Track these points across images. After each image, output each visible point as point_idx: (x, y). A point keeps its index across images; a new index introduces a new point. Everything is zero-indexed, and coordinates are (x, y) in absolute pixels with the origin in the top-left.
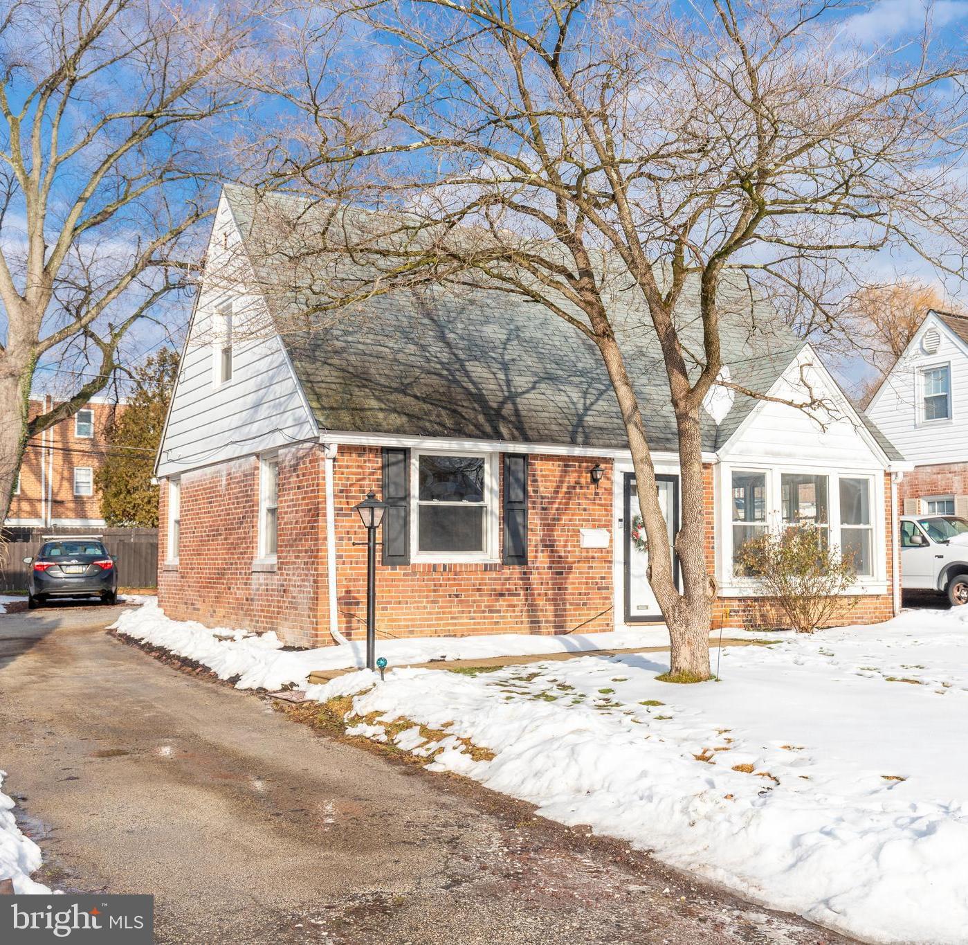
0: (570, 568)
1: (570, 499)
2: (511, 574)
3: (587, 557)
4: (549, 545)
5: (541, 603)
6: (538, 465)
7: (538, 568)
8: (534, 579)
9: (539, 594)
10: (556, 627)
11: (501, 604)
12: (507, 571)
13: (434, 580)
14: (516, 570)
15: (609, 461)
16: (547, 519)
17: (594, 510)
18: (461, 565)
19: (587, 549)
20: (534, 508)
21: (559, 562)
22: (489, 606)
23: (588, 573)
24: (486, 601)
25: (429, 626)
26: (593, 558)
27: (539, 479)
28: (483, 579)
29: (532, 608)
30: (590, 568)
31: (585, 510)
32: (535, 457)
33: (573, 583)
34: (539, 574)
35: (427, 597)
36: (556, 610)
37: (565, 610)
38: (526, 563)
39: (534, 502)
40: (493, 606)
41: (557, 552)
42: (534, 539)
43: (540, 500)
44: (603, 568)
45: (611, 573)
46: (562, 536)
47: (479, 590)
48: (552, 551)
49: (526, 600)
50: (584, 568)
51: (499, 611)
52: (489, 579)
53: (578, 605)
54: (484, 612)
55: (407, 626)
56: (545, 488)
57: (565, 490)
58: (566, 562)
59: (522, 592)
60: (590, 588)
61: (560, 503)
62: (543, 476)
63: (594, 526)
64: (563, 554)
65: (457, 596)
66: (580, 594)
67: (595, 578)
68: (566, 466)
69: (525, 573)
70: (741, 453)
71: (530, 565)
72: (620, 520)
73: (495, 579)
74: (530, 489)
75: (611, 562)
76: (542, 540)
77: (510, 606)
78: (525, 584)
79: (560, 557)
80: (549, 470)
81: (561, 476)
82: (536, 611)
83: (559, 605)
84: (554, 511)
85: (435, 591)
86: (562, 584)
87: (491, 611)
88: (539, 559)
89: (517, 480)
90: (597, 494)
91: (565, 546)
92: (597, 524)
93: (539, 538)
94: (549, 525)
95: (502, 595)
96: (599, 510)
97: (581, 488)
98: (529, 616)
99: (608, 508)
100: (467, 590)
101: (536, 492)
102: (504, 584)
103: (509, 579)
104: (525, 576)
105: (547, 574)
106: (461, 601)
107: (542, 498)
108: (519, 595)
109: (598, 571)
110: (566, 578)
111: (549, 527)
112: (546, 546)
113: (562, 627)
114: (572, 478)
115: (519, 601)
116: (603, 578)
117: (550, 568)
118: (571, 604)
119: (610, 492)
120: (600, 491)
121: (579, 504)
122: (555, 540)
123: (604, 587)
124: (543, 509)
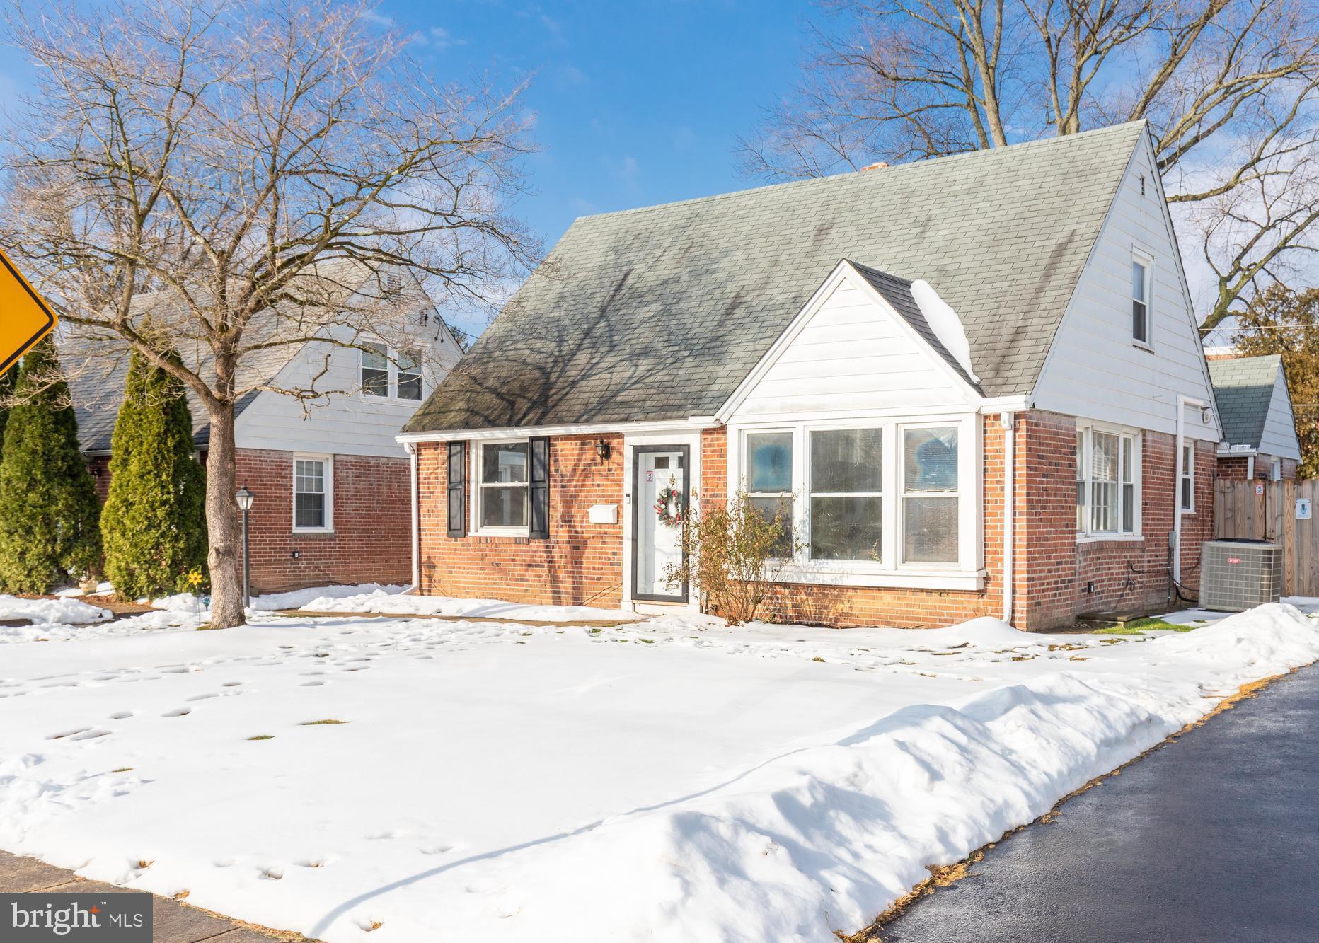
0: (585, 543)
1: (586, 476)
2: (538, 547)
3: (600, 533)
4: (567, 521)
5: (562, 575)
6: (559, 445)
7: (558, 542)
8: (556, 552)
9: (559, 567)
10: (574, 599)
11: (530, 574)
12: (534, 545)
13: (481, 550)
14: (539, 544)
15: (619, 435)
16: (566, 496)
17: (607, 486)
18: (498, 538)
19: (601, 525)
20: (555, 486)
21: (576, 537)
22: (521, 575)
23: (602, 548)
24: (519, 570)
25: (479, 589)
26: (606, 533)
27: (560, 458)
28: (516, 551)
29: (555, 580)
30: (604, 543)
31: (599, 486)
32: (557, 438)
33: (588, 558)
34: (560, 547)
35: (477, 564)
36: (574, 583)
37: (581, 583)
38: (548, 537)
39: (555, 481)
40: (523, 575)
41: (574, 527)
42: (556, 516)
43: (560, 479)
44: (615, 543)
45: (622, 549)
46: (579, 512)
47: (513, 560)
48: (570, 527)
49: (550, 571)
50: (598, 543)
51: (528, 580)
52: (522, 551)
53: (592, 579)
54: (517, 580)
55: (465, 588)
56: (565, 467)
57: (581, 467)
58: (582, 537)
59: (546, 564)
60: (603, 564)
61: (578, 481)
62: (562, 456)
63: (607, 502)
64: (579, 529)
65: (497, 565)
66: (594, 568)
67: (607, 553)
68: (583, 444)
69: (548, 547)
71: (552, 539)
72: (628, 495)
73: (524, 551)
74: (552, 469)
75: (622, 538)
76: (562, 516)
77: (536, 576)
78: (548, 557)
79: (577, 532)
80: (568, 450)
81: (579, 455)
82: (557, 582)
83: (576, 578)
84: (572, 489)
85: (482, 559)
86: (578, 558)
87: (522, 580)
88: (560, 534)
89: (539, 460)
90: (610, 470)
91: (582, 522)
92: (608, 499)
93: (559, 514)
94: (567, 502)
95: (530, 566)
96: (611, 486)
97: (596, 464)
98: (552, 587)
99: (619, 483)
100: (505, 560)
101: (557, 471)
102: (532, 556)
103: (536, 552)
104: (548, 549)
105: (566, 548)
106: (501, 569)
107: (562, 476)
108: (543, 566)
109: (610, 547)
110: (583, 553)
111: (568, 503)
112: (565, 522)
113: (579, 599)
114: (588, 456)
115: (543, 571)
116: (614, 554)
117: (568, 542)
118: (586, 578)
119: (621, 466)
120: (613, 466)
121: (593, 480)
122: (572, 516)
123: (613, 561)
124: (563, 486)
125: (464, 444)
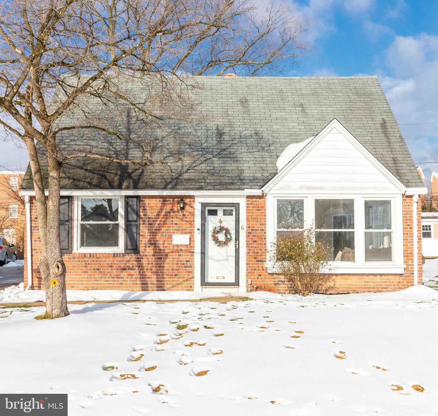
0: (167, 255)
1: (166, 218)
2: (130, 258)
3: (177, 250)
4: (153, 243)
5: (149, 274)
6: (147, 201)
7: (146, 255)
8: (144, 261)
9: (147, 269)
10: (158, 287)
11: (124, 274)
12: (127, 257)
13: (85, 261)
14: (133, 257)
15: (192, 197)
16: (152, 230)
17: (182, 224)
18: (100, 254)
19: (178, 246)
20: (144, 224)
21: (159, 253)
22: (117, 275)
23: (178, 258)
24: (115, 272)
25: (82, 284)
26: (181, 250)
27: (147, 208)
28: (113, 261)
29: (143, 276)
30: (180, 255)
31: (176, 224)
32: (145, 197)
33: (169, 264)
34: (147, 258)
35: (81, 269)
36: (158, 278)
37: (163, 278)
38: (139, 253)
39: (144, 221)
40: (119, 275)
41: (158, 247)
42: (144, 241)
43: (147, 220)
44: (188, 255)
45: (193, 258)
46: (161, 238)
47: (111, 266)
48: (155, 247)
49: (140, 272)
50: (176, 255)
51: (123, 278)
52: (117, 261)
53: (171, 275)
54: (114, 278)
55: (71, 284)
56: (151, 213)
57: (163, 214)
58: (164, 253)
59: (137, 268)
60: (179, 267)
61: (160, 221)
62: (149, 207)
63: (182, 233)
64: (162, 248)
65: (98, 269)
66: (173, 270)
67: (183, 261)
68: (164, 201)
69: (138, 258)
70: (281, 188)
71: (141, 254)
72: (198, 229)
73: (120, 261)
74: (142, 214)
75: (193, 252)
76: (149, 241)
77: (129, 275)
78: (138, 264)
79: (160, 250)
80: (153, 204)
81: (161, 207)
82: (145, 278)
83: (160, 275)
84: (157, 225)
85: (85, 267)
86: (161, 264)
87: (118, 278)
88: (147, 251)
89: (133, 209)
90: (184, 215)
91: (164, 244)
92: (183, 232)
93: (147, 240)
94: (153, 232)
95: (124, 269)
96: (185, 224)
97: (174, 212)
98: (141, 281)
99: (191, 223)
100: (105, 267)
101: (145, 215)
102: (126, 264)
103: (128, 261)
104: (139, 260)
105: (152, 259)
106: (101, 272)
107: (149, 218)
108: (135, 269)
109: (184, 257)
110: (164, 261)
111: (153, 233)
112: (152, 244)
113: (162, 287)
114: (168, 207)
115: (135, 273)
116: (187, 261)
117: (154, 255)
118: (167, 275)
119: (193, 214)
120: (187, 214)
121: (172, 221)
122: (157, 241)
123: (188, 266)
124: (149, 224)
125: (70, 198)
